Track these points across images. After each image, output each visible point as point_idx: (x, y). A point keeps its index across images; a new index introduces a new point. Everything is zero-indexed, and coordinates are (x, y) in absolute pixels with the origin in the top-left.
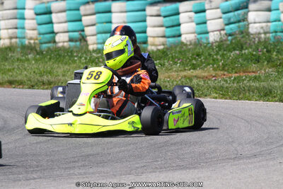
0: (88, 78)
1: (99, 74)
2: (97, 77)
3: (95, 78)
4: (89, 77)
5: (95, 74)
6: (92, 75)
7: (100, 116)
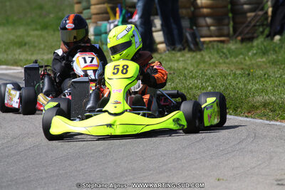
0: (114, 73)
1: (126, 68)
2: (124, 71)
3: (122, 73)
4: (116, 71)
5: (121, 68)
6: (118, 69)
7: (139, 114)
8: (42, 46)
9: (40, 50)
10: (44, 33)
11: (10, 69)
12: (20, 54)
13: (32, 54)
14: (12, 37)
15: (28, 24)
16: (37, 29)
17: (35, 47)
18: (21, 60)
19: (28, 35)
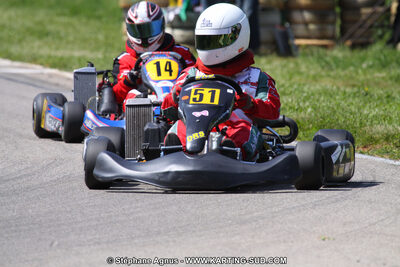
8: (71, 38)
9: (68, 43)
10: (74, 21)
11: (26, 68)
12: (40, 47)
13: (57, 49)
14: (29, 23)
15: (51, 7)
16: (63, 14)
17: (61, 38)
18: (41, 57)
19: (51, 22)
